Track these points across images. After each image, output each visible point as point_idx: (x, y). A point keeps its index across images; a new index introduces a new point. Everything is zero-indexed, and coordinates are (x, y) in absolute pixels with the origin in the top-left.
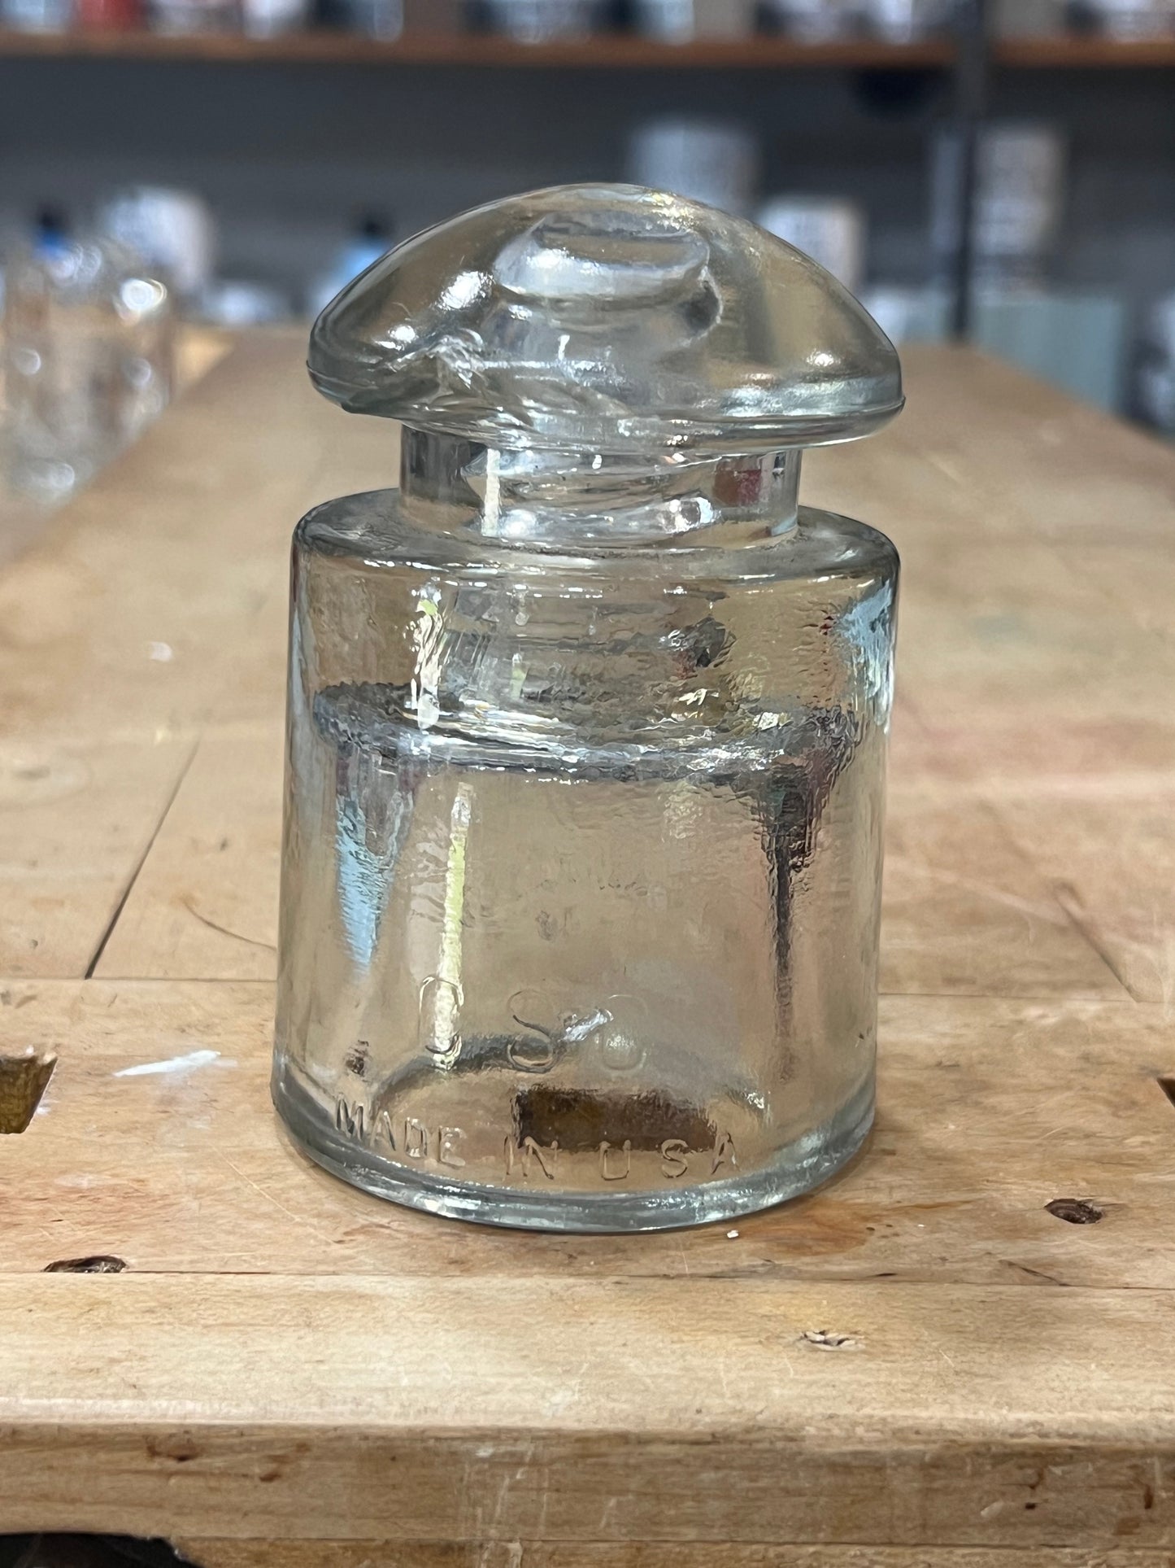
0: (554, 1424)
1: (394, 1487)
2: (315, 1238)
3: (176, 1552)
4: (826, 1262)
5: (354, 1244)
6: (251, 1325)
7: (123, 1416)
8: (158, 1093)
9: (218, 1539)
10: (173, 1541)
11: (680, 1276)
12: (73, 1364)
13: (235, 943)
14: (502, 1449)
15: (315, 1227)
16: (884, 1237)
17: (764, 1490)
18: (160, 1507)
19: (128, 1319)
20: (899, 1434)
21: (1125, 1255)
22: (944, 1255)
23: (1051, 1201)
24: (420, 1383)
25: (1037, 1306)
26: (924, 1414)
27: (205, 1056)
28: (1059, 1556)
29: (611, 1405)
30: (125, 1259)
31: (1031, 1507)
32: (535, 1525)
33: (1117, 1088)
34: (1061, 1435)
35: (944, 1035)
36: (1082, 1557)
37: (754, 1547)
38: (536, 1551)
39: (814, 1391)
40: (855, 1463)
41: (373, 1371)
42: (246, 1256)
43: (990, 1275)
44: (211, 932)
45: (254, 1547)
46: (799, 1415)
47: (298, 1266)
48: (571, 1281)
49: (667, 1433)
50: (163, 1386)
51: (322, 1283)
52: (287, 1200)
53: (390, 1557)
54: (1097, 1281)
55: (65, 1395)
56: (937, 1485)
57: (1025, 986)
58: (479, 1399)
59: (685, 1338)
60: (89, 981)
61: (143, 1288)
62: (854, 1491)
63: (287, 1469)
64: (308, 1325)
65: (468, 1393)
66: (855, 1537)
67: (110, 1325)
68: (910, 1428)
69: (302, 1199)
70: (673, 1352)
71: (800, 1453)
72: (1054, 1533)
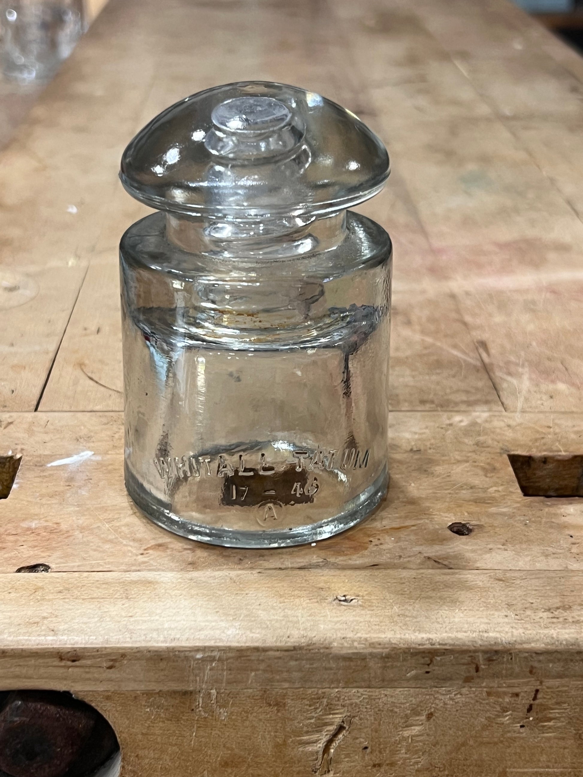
0: (228, 644)
1: (162, 670)
2: (132, 552)
3: (73, 696)
4: (350, 559)
5: (147, 555)
6: (103, 598)
7: (48, 645)
8: (66, 475)
9: (90, 691)
10: (71, 692)
11: (286, 569)
12: (27, 620)
13: (102, 389)
14: (206, 655)
15: (131, 546)
16: (377, 545)
17: (316, 668)
18: (66, 679)
19: (51, 597)
20: (372, 645)
21: (479, 552)
22: (401, 554)
23: (451, 524)
24: (173, 626)
25: (438, 580)
26: (383, 636)
27: (87, 454)
28: (440, 691)
29: (251, 635)
30: (50, 565)
31: (427, 672)
32: (221, 683)
33: (489, 461)
34: (440, 644)
35: (416, 433)
36: (450, 691)
37: (313, 690)
38: (222, 693)
39: (338, 626)
40: (353, 657)
41: (153, 620)
42: (101, 562)
43: (420, 564)
44: (92, 383)
45: (106, 694)
46: (330, 637)
47: (123, 567)
48: (240, 572)
49: (276, 647)
50: (65, 630)
51: (134, 576)
52: (120, 533)
53: (162, 697)
54: (465, 566)
55: (24, 634)
56: (389, 664)
57: (456, 404)
58: (197, 634)
59: (286, 600)
60: (36, 413)
61: (58, 580)
62: (354, 667)
63: (117, 664)
64: (127, 598)
65: (192, 631)
66: (355, 685)
67: (43, 599)
68: (377, 642)
69: (127, 531)
70: (280, 608)
71: (331, 654)
72: (438, 682)
